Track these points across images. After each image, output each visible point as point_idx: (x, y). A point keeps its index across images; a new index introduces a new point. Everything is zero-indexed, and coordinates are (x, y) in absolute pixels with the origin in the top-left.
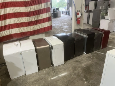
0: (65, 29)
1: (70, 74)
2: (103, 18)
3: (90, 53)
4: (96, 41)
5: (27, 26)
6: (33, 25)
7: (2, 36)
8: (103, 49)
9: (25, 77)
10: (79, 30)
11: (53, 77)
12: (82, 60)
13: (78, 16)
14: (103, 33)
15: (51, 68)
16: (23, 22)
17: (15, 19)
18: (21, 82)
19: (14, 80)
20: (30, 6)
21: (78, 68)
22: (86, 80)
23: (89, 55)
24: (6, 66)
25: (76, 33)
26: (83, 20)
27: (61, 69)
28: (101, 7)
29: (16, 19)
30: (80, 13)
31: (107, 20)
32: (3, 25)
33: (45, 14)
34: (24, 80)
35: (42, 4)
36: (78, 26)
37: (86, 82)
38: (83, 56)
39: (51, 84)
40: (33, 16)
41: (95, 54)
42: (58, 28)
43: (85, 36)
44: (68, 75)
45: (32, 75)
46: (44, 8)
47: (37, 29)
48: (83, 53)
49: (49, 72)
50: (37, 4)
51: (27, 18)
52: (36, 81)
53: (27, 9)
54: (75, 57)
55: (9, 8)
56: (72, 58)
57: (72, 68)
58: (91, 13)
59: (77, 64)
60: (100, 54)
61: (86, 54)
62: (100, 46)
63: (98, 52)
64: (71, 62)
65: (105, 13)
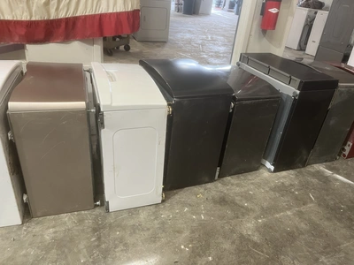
3: (291, 172)
4: (332, 121)
10: (266, 59)
12: (248, 198)
15: (89, 216)
21: (221, 239)
25: (246, 67)
26: (290, 18)
27: (134, 229)
36: (265, 40)
38: (257, 180)
41: (315, 181)
48: (258, 166)
54: (221, 176)
56: (207, 179)
57: (193, 232)
58: (319, 12)
59: (222, 218)
60: (337, 180)
61: (275, 171)
62: (345, 144)
63: (329, 173)
64: (194, 197)
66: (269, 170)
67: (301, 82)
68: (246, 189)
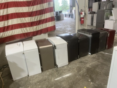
0: (68, 31)
1: (75, 75)
2: (108, 18)
4: (101, 41)
5: (29, 27)
6: (36, 25)
7: (5, 36)
8: (108, 50)
9: (28, 78)
10: (83, 30)
11: (56, 78)
12: (86, 60)
13: (82, 16)
14: (108, 32)
15: (55, 69)
16: (26, 22)
17: (17, 19)
18: (24, 83)
19: (17, 81)
20: (32, 6)
22: (92, 81)
23: (94, 55)
24: (9, 67)
25: (79, 33)
26: (87, 20)
27: (65, 70)
28: (105, 7)
29: (19, 19)
30: (83, 13)
31: (112, 20)
32: (6, 25)
33: (48, 14)
34: (27, 81)
35: (45, 4)
36: (82, 26)
37: (92, 83)
38: (88, 57)
39: (54, 85)
40: (36, 16)
41: (101, 55)
42: (61, 30)
44: (72, 76)
45: (35, 76)
46: (46, 8)
47: (39, 29)
48: (87, 54)
49: (53, 73)
50: (39, 4)
51: (29, 18)
52: (40, 82)
53: (29, 9)
54: (80, 57)
55: (11, 8)
56: (77, 59)
57: (77, 68)
58: (94, 15)
60: (106, 54)
61: (91, 55)
62: (106, 46)
63: (104, 53)
64: (75, 62)
65: (109, 13)
66: (90, 54)
67: (92, 34)
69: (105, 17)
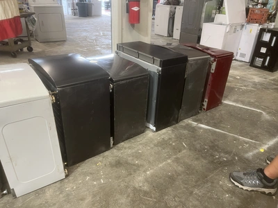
3: (169, 129)
4: (189, 87)
8: (208, 113)
12: (138, 156)
14: (212, 59)
41: (186, 132)
43: (154, 68)
48: (145, 129)
54: (115, 144)
57: (94, 196)
58: (178, 7)
59: (118, 177)
60: (201, 128)
61: (157, 130)
62: (203, 101)
63: (195, 124)
64: (94, 166)
65: (215, 6)
66: (152, 130)
67: (161, 61)
68: (136, 149)
69: (203, 15)
